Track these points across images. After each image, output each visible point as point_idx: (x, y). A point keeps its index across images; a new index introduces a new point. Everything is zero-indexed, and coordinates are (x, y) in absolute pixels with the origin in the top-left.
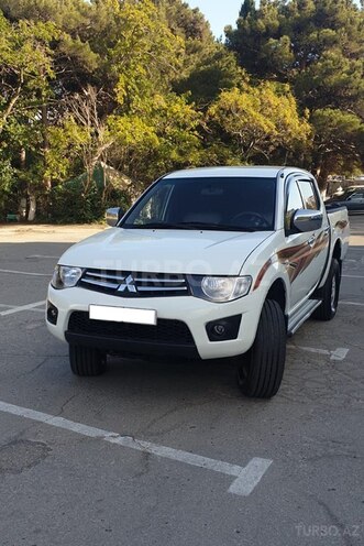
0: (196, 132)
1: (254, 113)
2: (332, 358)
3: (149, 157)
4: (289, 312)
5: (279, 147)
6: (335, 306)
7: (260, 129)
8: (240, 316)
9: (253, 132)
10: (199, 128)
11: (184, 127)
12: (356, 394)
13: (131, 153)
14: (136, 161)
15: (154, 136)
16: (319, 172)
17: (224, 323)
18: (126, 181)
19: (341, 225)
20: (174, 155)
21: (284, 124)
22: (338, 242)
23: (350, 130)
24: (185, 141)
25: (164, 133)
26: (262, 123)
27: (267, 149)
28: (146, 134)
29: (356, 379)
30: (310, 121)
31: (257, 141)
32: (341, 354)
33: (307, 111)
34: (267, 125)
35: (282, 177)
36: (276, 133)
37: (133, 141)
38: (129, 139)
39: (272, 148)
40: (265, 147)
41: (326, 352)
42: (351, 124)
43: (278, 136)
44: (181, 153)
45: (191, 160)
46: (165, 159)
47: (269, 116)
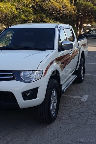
0: (32, 8)
1: (53, 2)
2: (82, 100)
3: (13, 18)
4: (62, 83)
5: (64, 14)
6: (84, 77)
7: (56, 7)
8: (38, 88)
9: (54, 9)
10: (33, 6)
11: (27, 6)
12: (90, 117)
13: (6, 16)
14: (8, 19)
15: (15, 10)
16: (79, 23)
17: (30, 92)
18: (4, 27)
19: (84, 45)
20: (23, 17)
21: (65, 6)
22: (83, 52)
23: (89, 8)
24: (27, 12)
25: (19, 8)
26: (57, 5)
27: (59, 15)
28: (12, 9)
29: (91, 110)
30: (75, 5)
31: (55, 12)
32: (85, 98)
33: (74, 1)
34: (59, 6)
35: (57, 28)
36: (62, 9)
37: (6, 12)
38: (4, 11)
39: (61, 15)
40: (59, 14)
41: (79, 97)
42: (90, 6)
43: (63, 10)
44: (26, 16)
45: (30, 19)
46: (19, 18)
47: (59, 3)
